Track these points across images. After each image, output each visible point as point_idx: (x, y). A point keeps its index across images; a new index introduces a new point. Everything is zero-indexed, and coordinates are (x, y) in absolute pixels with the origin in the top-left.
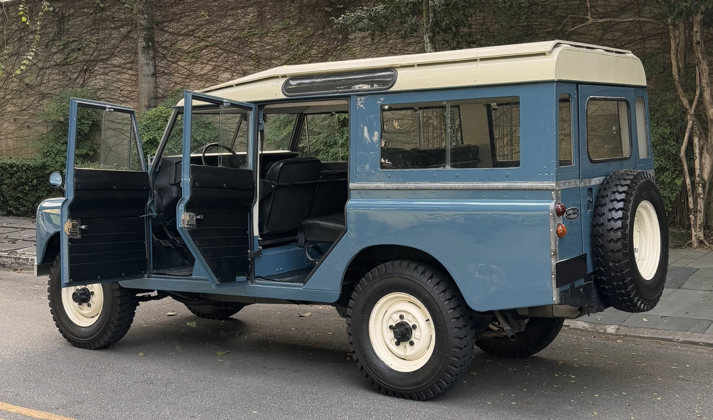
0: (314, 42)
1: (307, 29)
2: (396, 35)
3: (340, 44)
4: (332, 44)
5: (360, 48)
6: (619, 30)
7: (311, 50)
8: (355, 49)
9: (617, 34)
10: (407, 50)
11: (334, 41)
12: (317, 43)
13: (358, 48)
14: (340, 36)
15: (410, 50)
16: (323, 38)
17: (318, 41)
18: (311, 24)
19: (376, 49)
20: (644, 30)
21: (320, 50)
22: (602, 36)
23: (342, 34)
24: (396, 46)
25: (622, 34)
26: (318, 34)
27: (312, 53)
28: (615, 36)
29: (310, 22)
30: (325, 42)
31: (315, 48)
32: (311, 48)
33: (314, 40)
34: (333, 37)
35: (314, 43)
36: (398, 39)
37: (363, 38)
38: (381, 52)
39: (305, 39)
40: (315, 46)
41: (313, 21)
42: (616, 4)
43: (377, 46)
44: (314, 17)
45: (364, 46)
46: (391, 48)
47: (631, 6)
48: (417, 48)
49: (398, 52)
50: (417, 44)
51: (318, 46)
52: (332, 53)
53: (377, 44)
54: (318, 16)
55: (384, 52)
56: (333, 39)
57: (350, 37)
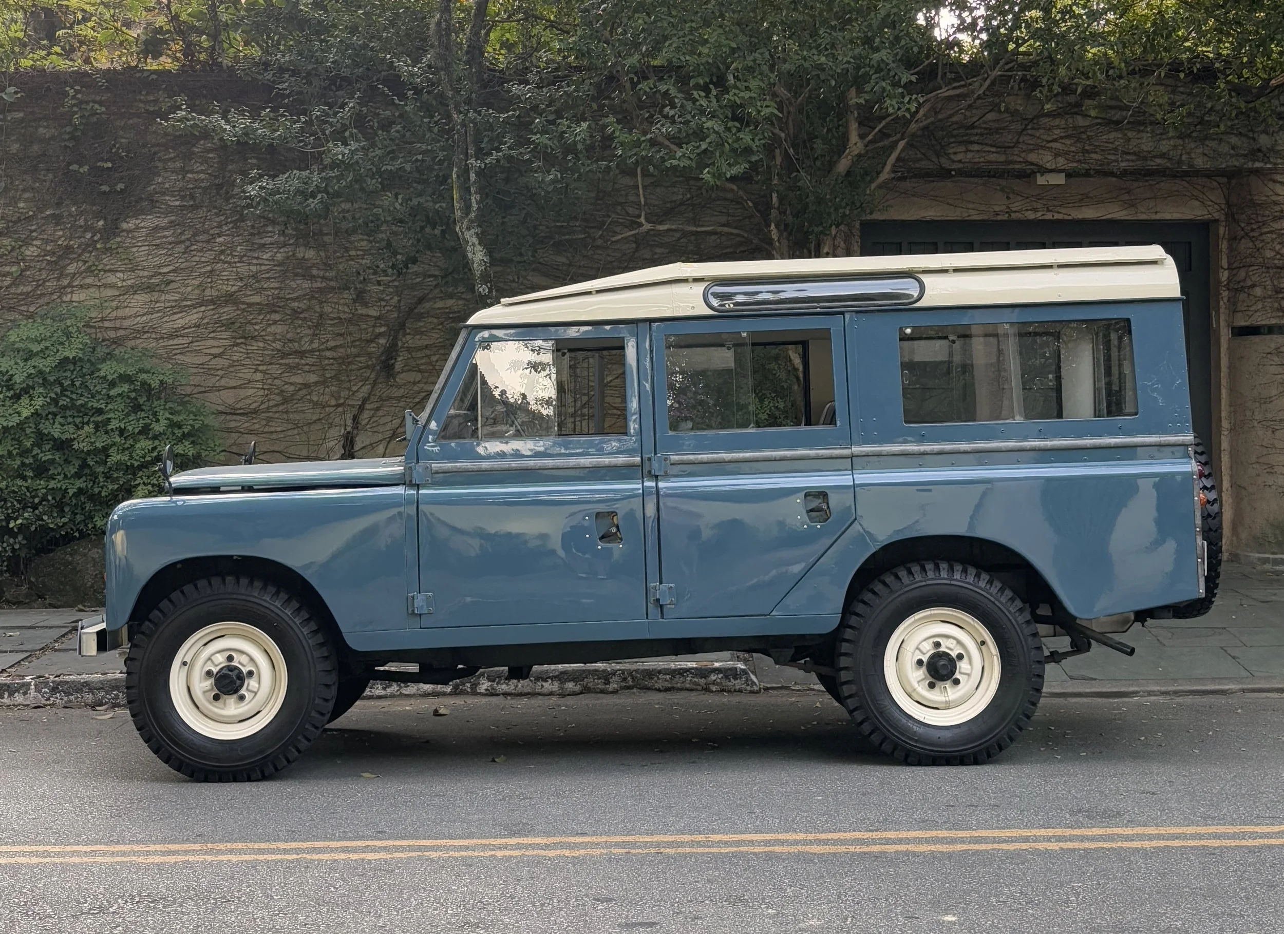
0: (32, 231)
1: (16, 203)
2: (233, 228)
3: (100, 239)
4: (79, 238)
5: (147, 248)
6: (661, 245)
7: (24, 248)
8: (134, 250)
9: (658, 250)
10: (257, 258)
11: (85, 231)
12: (40, 234)
13: (143, 248)
14: (101, 223)
15: (264, 257)
16: (57, 224)
17: (44, 231)
18: (26, 195)
19: (184, 253)
20: (702, 246)
21: (49, 248)
22: (634, 252)
23: (105, 219)
24: (233, 249)
25: (667, 251)
26: (43, 215)
27: (28, 253)
28: (656, 253)
29: (24, 190)
30: (61, 233)
31: (35, 243)
32: (26, 242)
33: (33, 228)
34: (83, 224)
35: (34, 234)
36: (238, 236)
37: (156, 229)
38: (197, 259)
39: (11, 224)
40: (36, 239)
41: (33, 189)
42: (657, 203)
43: (188, 247)
44: (35, 182)
45: (158, 245)
46: (222, 252)
47: (683, 208)
48: (278, 255)
49: (236, 260)
50: (280, 248)
51: (42, 239)
52: (79, 255)
53: (188, 243)
54: (45, 181)
55: (203, 259)
56: (81, 227)
57: (125, 226)
